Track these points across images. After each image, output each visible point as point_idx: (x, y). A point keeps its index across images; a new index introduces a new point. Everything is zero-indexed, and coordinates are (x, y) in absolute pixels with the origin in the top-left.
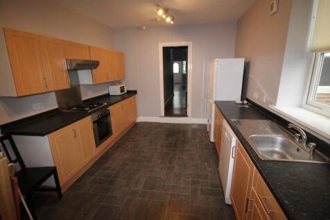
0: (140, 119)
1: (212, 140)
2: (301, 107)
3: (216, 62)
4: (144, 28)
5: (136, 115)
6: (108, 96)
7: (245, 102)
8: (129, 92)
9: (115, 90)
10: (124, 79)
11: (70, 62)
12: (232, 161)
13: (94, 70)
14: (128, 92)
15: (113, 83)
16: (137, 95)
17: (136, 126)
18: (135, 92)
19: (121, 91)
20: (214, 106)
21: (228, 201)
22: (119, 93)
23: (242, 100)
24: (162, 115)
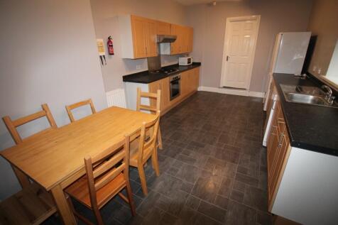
0: (201, 88)
4: (215, 4)
5: (197, 84)
6: (177, 66)
8: (194, 64)
9: (183, 61)
10: (191, 51)
11: (159, 36)
12: (272, 111)
13: (172, 43)
15: (182, 55)
16: (200, 67)
17: (196, 93)
18: (199, 64)
19: (189, 62)
21: (264, 144)
22: (186, 64)
23: (302, 73)
24: (221, 86)
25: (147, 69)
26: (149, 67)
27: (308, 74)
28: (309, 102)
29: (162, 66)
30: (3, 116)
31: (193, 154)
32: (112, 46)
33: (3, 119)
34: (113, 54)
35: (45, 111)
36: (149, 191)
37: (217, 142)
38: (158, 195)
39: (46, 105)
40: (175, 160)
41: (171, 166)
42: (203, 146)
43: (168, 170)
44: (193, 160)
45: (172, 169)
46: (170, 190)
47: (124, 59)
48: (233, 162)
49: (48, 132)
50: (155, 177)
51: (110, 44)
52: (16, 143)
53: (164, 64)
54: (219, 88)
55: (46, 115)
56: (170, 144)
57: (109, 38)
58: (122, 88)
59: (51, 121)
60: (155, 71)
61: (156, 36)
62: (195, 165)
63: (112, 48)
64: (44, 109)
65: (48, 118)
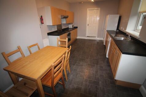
0: (78, 37)
1: (104, 44)
2: (134, 31)
3: (108, 16)
4: (82, 3)
6: (68, 28)
7: (118, 31)
9: (70, 26)
10: (73, 22)
11: (62, 16)
12: (109, 44)
13: (66, 19)
14: (75, 27)
15: (70, 24)
17: (76, 39)
18: (77, 27)
19: (73, 27)
20: (106, 32)
21: (107, 57)
22: (72, 27)
23: (117, 30)
24: (86, 36)
25: (57, 30)
26: (57, 29)
27: (119, 30)
28: (122, 40)
29: (62, 28)
30: (2, 52)
31: (81, 63)
32: (43, 20)
33: (2, 53)
34: (43, 23)
35: (19, 49)
36: (68, 79)
37: (89, 58)
38: (72, 80)
39: (19, 46)
40: (75, 66)
41: (74, 69)
42: (84, 60)
43: (73, 70)
44: (82, 65)
45: (75, 70)
46: (76, 77)
47: (48, 26)
48: (97, 64)
49: (21, 59)
50: (69, 73)
51: (42, 19)
52: (9, 65)
53: (63, 27)
54: (86, 37)
55: (20, 51)
56: (71, 60)
57: (41, 16)
58: (47, 38)
59: (22, 54)
60: (60, 31)
61: (60, 16)
62: (84, 67)
63: (43, 21)
64: (18, 48)
65: (20, 52)
